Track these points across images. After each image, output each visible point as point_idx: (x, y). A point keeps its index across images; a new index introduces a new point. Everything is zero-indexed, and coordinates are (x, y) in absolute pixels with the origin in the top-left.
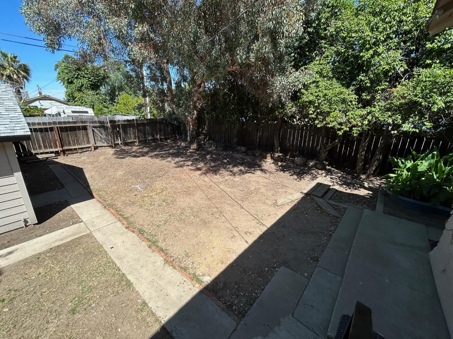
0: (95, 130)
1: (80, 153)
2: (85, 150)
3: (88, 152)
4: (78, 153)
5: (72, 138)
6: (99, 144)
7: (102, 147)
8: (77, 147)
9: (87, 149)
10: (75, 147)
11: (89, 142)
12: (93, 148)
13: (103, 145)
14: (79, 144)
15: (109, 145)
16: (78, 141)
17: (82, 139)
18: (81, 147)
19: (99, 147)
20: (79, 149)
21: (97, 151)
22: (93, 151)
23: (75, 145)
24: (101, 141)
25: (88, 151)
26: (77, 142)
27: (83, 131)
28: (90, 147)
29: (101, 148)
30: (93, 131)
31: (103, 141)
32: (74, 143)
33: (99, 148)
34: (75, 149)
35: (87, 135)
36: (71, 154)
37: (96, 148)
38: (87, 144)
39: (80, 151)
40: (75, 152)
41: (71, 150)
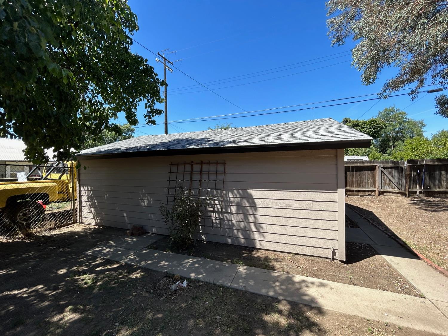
0: (385, 171)
1: (361, 196)
2: (367, 193)
3: (370, 197)
4: (358, 195)
5: (356, 178)
6: (386, 188)
7: (390, 192)
8: (359, 189)
9: (370, 193)
10: (357, 189)
11: (373, 184)
12: (377, 193)
13: (391, 190)
14: (362, 186)
15: (401, 191)
16: (361, 182)
17: (367, 180)
18: (364, 189)
19: (386, 192)
20: (361, 191)
21: (383, 197)
22: (377, 197)
23: (358, 187)
24: (389, 185)
25: (371, 195)
26: (360, 184)
27: (370, 172)
28: (374, 191)
29: (388, 194)
30: (382, 172)
31: (392, 186)
32: (357, 184)
33: (385, 194)
34: (357, 191)
35: (374, 177)
36: (352, 195)
37: (381, 193)
38: (371, 187)
39: (361, 194)
40: (356, 194)
41: (353, 191)
